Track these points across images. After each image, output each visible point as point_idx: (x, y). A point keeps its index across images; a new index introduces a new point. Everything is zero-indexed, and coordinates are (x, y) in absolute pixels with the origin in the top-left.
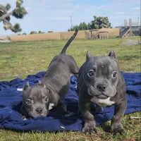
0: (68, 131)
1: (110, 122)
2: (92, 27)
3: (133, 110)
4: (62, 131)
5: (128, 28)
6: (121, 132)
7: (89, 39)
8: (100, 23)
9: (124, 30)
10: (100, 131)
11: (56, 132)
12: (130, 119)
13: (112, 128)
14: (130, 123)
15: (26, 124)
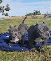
0: (25, 51)
1: (40, 48)
2: (34, 14)
3: (48, 44)
4: (22, 51)
5: (47, 15)
6: (44, 51)
7: (33, 19)
8: (37, 13)
9: (46, 15)
10: (36, 51)
11: (20, 52)
12: (47, 47)
13: (41, 50)
14: (47, 48)
15: (9, 49)
